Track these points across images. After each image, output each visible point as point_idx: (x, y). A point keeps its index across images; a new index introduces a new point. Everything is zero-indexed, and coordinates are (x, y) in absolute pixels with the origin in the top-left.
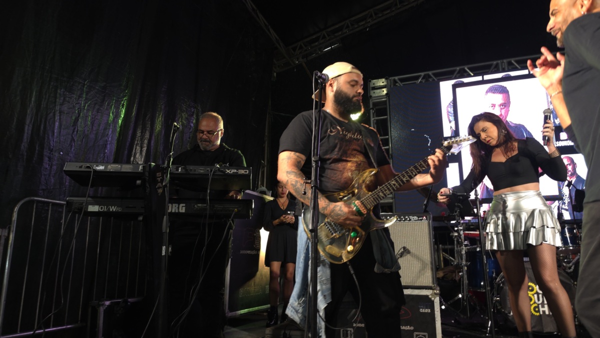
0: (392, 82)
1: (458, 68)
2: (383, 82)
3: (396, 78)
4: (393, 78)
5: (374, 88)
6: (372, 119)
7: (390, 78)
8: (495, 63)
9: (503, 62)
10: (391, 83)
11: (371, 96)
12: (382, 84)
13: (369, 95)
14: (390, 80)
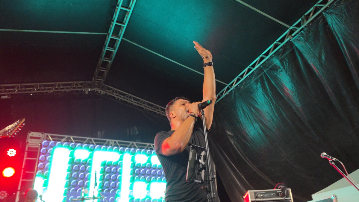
0: (46, 136)
1: (88, 138)
2: (39, 135)
3: (49, 135)
4: (46, 134)
5: (31, 138)
6: (25, 158)
7: (45, 134)
8: (108, 140)
9: (112, 141)
10: (44, 137)
11: (28, 143)
12: (38, 136)
13: (27, 141)
14: (44, 135)
